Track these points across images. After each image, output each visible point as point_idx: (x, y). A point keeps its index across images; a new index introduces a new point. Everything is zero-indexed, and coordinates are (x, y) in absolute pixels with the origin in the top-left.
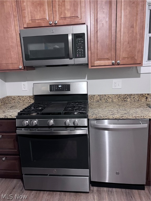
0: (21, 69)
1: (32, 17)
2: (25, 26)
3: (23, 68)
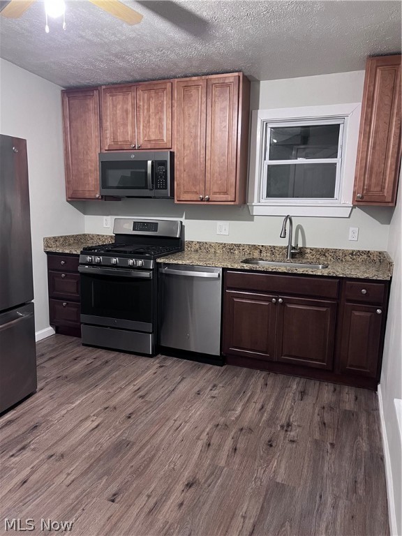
0: (98, 199)
1: (114, 138)
2: (107, 149)
3: (100, 198)
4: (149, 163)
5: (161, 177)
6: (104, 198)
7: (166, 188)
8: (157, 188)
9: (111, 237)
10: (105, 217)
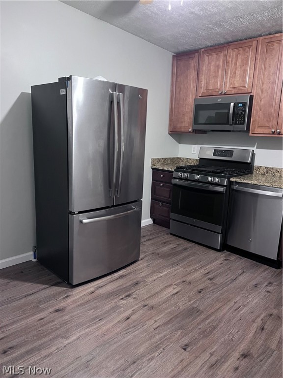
0: (190, 132)
1: (206, 88)
2: (200, 95)
3: (192, 131)
4: (232, 104)
5: (240, 116)
6: (195, 131)
7: (243, 124)
8: (236, 124)
9: (196, 160)
10: (193, 146)
